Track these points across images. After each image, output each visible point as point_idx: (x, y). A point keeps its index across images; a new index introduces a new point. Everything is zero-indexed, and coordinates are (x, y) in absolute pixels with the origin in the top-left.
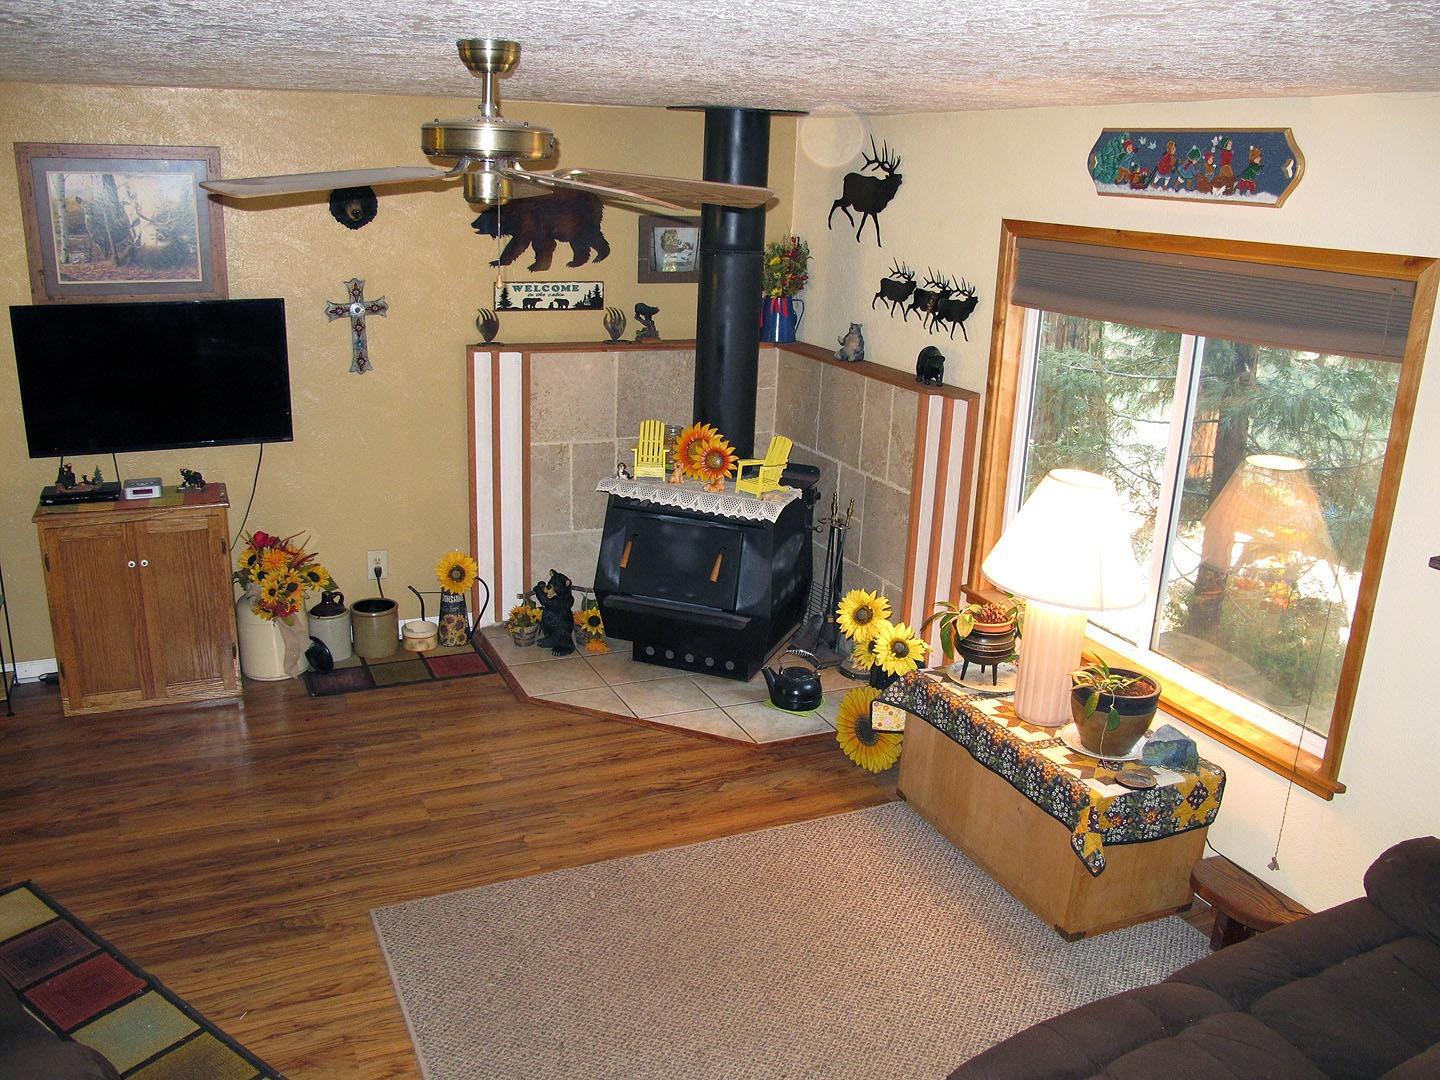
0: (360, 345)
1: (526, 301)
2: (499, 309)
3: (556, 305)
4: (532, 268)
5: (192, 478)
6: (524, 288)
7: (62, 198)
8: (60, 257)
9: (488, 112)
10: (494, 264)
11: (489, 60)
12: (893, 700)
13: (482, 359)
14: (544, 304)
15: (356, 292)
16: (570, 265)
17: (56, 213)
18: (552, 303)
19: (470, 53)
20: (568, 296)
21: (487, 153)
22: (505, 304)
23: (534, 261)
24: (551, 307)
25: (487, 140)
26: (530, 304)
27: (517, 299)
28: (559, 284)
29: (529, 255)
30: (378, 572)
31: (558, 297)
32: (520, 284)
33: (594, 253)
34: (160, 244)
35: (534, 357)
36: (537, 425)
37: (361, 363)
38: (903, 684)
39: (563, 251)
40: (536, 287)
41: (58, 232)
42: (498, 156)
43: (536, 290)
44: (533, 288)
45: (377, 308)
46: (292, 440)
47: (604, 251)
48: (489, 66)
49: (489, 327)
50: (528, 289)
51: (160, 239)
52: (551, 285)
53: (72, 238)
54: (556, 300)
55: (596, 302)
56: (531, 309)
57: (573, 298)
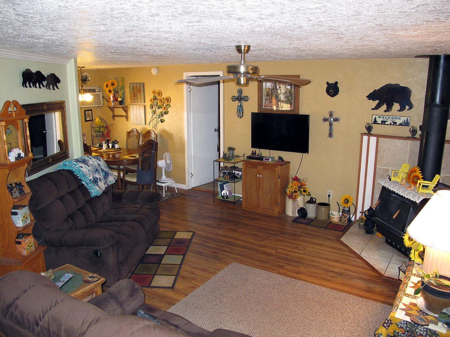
0: (331, 130)
1: (382, 122)
2: (373, 123)
3: (392, 123)
4: (385, 111)
5: (280, 158)
6: (382, 117)
7: (266, 88)
8: (264, 102)
9: (242, 63)
10: (373, 109)
11: (243, 50)
12: (402, 269)
13: (365, 138)
14: (388, 123)
15: (331, 115)
16: (398, 111)
17: (264, 92)
18: (391, 123)
19: (239, 48)
20: (396, 121)
21: (242, 72)
22: (375, 122)
23: (386, 109)
24: (391, 124)
25: (242, 69)
26: (383, 122)
27: (379, 121)
28: (394, 117)
29: (384, 107)
30: (329, 196)
31: (393, 121)
32: (380, 116)
33: (407, 107)
34: (285, 99)
35: (380, 139)
36: (379, 160)
37: (330, 135)
38: (407, 265)
39: (396, 106)
40: (386, 117)
41: (264, 96)
42: (244, 73)
43: (386, 118)
44: (385, 118)
45: (336, 120)
46: (308, 153)
47: (411, 107)
48: (243, 51)
49: (369, 128)
50: (383, 118)
51: (285, 98)
52: (391, 117)
53: (267, 97)
54: (392, 122)
55: (406, 124)
56: (384, 124)
57: (398, 122)
